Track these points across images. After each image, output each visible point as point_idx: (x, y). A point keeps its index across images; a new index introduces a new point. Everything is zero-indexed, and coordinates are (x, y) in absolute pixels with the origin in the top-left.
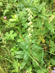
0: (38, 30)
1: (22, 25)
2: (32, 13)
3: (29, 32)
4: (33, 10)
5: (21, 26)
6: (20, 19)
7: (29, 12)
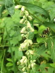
0: (51, 65)
1: (9, 51)
2: (30, 17)
3: (23, 69)
4: (36, 13)
5: (7, 53)
6: (4, 37)
7: (24, 14)
